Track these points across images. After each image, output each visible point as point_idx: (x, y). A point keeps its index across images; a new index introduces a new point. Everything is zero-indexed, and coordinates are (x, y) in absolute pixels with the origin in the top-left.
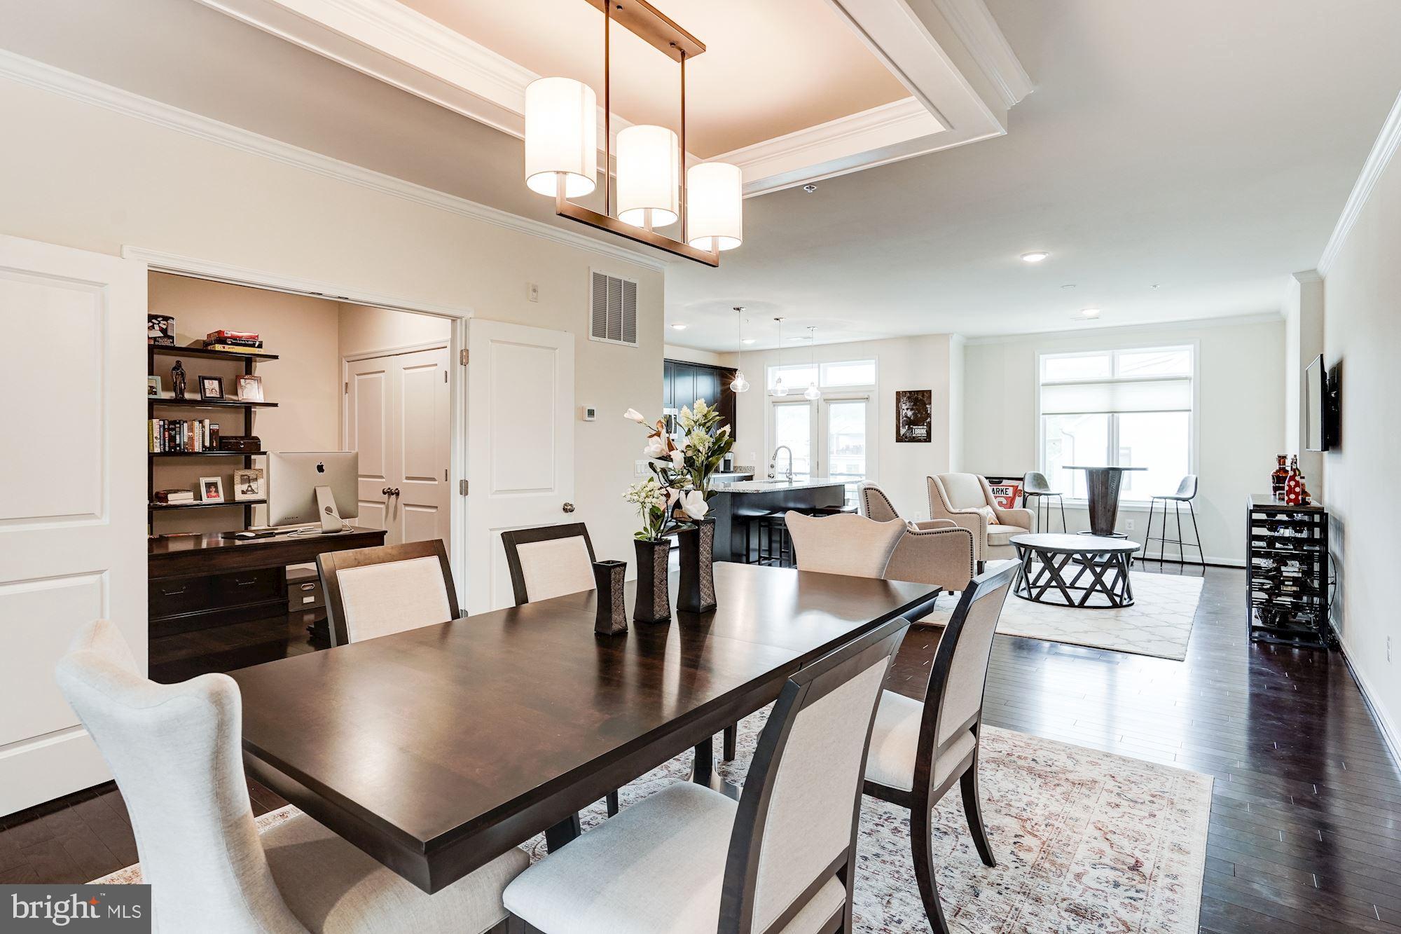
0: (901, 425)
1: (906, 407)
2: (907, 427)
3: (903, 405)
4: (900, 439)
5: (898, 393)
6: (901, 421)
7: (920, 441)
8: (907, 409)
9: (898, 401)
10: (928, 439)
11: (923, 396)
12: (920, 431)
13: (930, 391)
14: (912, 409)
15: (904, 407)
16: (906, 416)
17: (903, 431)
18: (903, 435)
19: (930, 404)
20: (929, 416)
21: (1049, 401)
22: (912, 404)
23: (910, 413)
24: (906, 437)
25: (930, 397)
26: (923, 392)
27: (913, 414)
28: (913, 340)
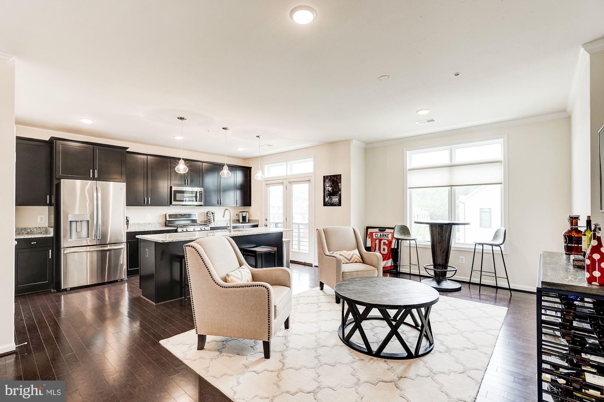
0: (326, 196)
1: (328, 185)
2: (329, 197)
3: (327, 184)
4: (325, 204)
5: (324, 177)
6: (326, 194)
7: (335, 205)
8: (329, 186)
9: (324, 181)
10: (339, 204)
11: (337, 178)
12: (335, 199)
13: (340, 175)
14: (331, 186)
15: (327, 185)
16: (329, 191)
17: (327, 199)
18: (327, 202)
19: (340, 183)
20: (340, 190)
21: (413, 179)
22: (331, 183)
23: (330, 189)
24: (328, 203)
25: (340, 179)
26: (337, 176)
27: (332, 189)
28: (332, 144)
